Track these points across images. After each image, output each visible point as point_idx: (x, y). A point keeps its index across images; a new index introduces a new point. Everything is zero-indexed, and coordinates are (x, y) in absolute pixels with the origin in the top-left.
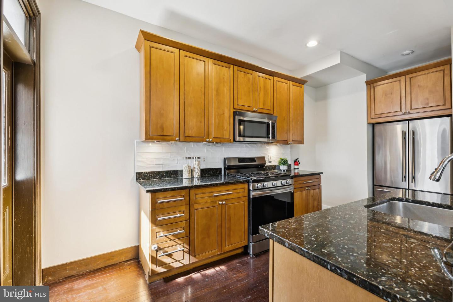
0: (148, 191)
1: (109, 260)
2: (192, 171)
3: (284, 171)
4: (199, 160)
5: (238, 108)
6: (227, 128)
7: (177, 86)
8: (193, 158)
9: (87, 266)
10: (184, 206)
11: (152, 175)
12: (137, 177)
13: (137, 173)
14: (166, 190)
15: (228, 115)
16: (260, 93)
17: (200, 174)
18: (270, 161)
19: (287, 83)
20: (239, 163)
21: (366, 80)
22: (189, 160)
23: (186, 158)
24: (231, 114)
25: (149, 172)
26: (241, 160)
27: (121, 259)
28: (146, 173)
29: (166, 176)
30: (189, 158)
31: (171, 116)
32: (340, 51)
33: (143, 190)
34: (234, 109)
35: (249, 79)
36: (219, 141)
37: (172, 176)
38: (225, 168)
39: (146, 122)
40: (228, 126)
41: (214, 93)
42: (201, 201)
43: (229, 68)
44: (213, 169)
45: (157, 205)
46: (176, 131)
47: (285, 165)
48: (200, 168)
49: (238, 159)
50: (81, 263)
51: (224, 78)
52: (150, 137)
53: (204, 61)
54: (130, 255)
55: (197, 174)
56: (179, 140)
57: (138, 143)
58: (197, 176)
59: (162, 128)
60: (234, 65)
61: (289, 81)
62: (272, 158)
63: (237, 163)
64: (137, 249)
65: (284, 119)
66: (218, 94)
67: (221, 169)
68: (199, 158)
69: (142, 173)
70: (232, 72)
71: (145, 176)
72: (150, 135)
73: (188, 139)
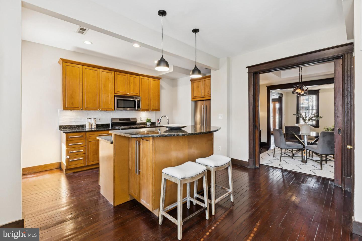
0: (64, 133)
1: (44, 168)
2: (91, 125)
3: (149, 125)
4: (95, 119)
5: (117, 93)
6: (110, 103)
7: (81, 83)
8: (92, 118)
9: (32, 170)
10: (83, 140)
11: (68, 127)
12: (59, 128)
13: (59, 126)
14: (74, 132)
15: (111, 97)
16: (131, 85)
17: (96, 126)
18: (141, 120)
19: (148, 79)
20: (120, 121)
21: (190, 79)
22: (90, 119)
23: (88, 118)
24: (113, 97)
25: (66, 126)
26: (121, 119)
27: (51, 168)
28: (65, 126)
29: (76, 127)
30: (89, 118)
31: (78, 98)
32: (172, 66)
33: (62, 132)
34: (115, 93)
35: (124, 78)
36: (107, 110)
37: (80, 127)
38: (112, 124)
39: (64, 101)
40: (111, 102)
41: (103, 86)
42: (92, 138)
43: (112, 73)
44: (105, 124)
45: (69, 139)
46: (80, 105)
47: (149, 122)
48: (96, 123)
49: (119, 119)
50: (29, 169)
51: (108, 78)
52: (66, 108)
53: (97, 71)
54: (56, 166)
55: (94, 126)
56: (82, 110)
57: (60, 111)
58: (94, 128)
59: (73, 104)
60: (115, 71)
61: (150, 78)
62: (142, 118)
63: (119, 121)
64: (60, 164)
65: (147, 98)
66: (105, 86)
67: (109, 124)
68: (95, 118)
69: (62, 126)
70: (113, 75)
71: (64, 128)
72: (66, 107)
73: (87, 109)
